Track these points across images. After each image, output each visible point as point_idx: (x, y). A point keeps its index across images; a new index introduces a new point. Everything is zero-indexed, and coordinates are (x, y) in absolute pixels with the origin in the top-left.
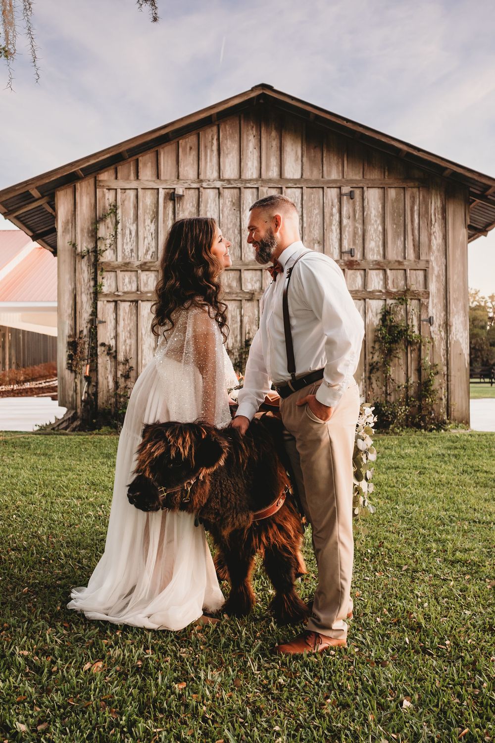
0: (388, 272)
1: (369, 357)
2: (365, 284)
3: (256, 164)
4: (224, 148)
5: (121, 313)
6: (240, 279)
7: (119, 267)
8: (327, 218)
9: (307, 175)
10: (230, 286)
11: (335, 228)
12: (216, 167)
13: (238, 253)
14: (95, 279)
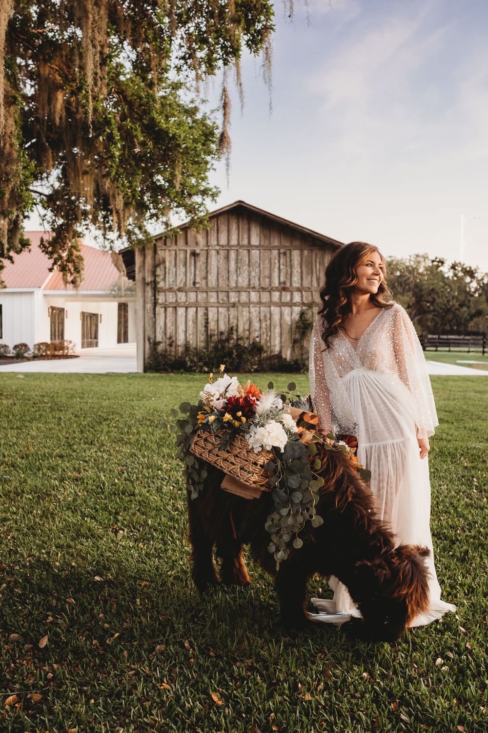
0: (304, 293)
1: (293, 336)
2: (292, 299)
3: (236, 237)
4: (220, 229)
5: (168, 313)
6: (228, 297)
7: (167, 290)
8: (272, 266)
9: (262, 243)
10: (223, 300)
11: (276, 270)
12: (216, 239)
13: (227, 283)
14: (155, 296)
